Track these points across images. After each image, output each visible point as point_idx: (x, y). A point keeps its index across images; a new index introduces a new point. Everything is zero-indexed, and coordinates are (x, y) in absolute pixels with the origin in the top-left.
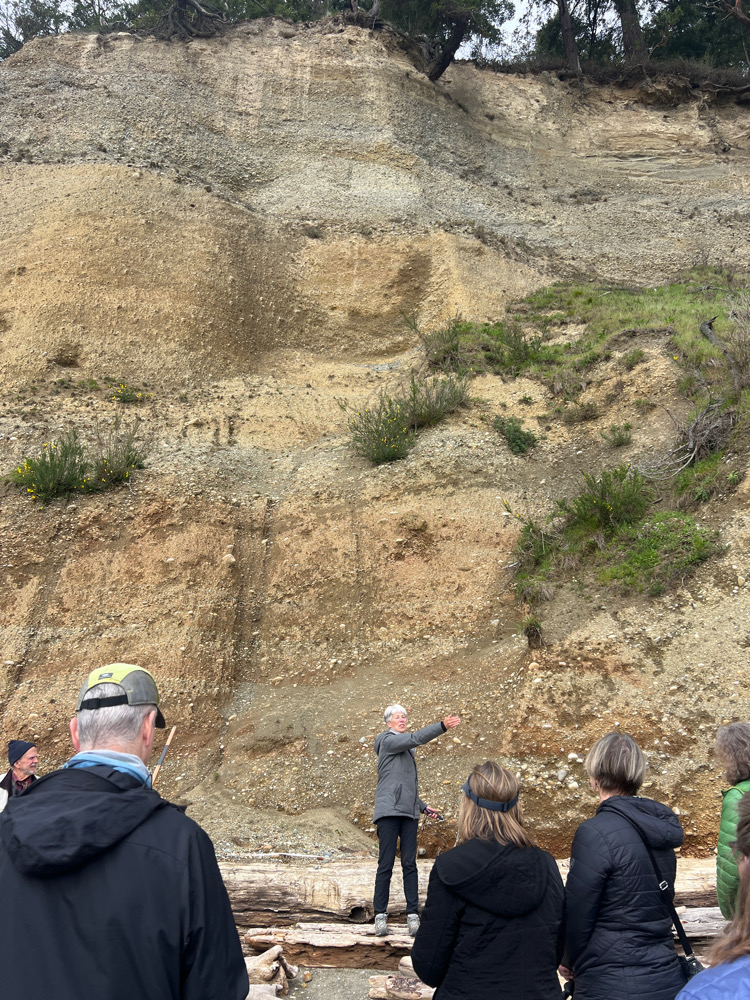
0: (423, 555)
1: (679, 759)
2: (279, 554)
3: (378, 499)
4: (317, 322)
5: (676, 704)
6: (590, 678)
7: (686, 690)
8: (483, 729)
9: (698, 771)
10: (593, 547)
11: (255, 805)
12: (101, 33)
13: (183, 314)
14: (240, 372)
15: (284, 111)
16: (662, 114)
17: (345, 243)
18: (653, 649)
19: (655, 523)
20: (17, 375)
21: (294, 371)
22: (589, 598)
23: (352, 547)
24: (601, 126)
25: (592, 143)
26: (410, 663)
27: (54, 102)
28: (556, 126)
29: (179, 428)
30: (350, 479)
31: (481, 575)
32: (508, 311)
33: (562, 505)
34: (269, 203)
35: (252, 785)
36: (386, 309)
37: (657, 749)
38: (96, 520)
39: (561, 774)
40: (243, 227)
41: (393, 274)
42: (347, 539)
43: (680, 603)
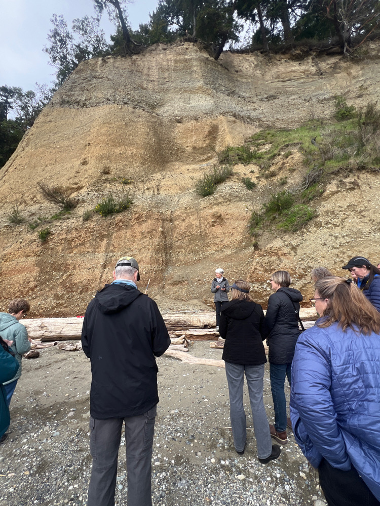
0: (220, 224)
1: (301, 280)
2: (175, 227)
3: (205, 208)
4: (182, 152)
5: (301, 264)
6: (274, 258)
7: (304, 260)
8: (241, 275)
9: (307, 284)
10: (275, 218)
11: (175, 299)
12: (103, 57)
13: (140, 154)
14: (159, 171)
15: (166, 78)
16: (298, 62)
17: (190, 124)
18: (294, 248)
19: (294, 208)
20: (92, 178)
21: (176, 169)
22: (273, 234)
23: (198, 224)
24: (276, 70)
25: (273, 77)
26: (218, 257)
27: (91, 85)
28: (260, 72)
29: (142, 190)
30: (196, 202)
31: (239, 229)
32: (245, 142)
33: (264, 205)
34: (164, 112)
35: (174, 294)
36: (205, 145)
37: (295, 278)
38: (121, 220)
39: (265, 287)
40: (156, 122)
41: (206, 133)
42: (196, 221)
43: (303, 233)
